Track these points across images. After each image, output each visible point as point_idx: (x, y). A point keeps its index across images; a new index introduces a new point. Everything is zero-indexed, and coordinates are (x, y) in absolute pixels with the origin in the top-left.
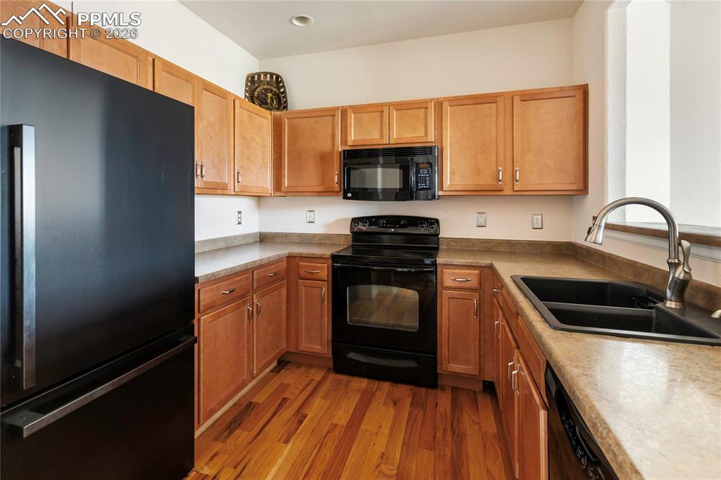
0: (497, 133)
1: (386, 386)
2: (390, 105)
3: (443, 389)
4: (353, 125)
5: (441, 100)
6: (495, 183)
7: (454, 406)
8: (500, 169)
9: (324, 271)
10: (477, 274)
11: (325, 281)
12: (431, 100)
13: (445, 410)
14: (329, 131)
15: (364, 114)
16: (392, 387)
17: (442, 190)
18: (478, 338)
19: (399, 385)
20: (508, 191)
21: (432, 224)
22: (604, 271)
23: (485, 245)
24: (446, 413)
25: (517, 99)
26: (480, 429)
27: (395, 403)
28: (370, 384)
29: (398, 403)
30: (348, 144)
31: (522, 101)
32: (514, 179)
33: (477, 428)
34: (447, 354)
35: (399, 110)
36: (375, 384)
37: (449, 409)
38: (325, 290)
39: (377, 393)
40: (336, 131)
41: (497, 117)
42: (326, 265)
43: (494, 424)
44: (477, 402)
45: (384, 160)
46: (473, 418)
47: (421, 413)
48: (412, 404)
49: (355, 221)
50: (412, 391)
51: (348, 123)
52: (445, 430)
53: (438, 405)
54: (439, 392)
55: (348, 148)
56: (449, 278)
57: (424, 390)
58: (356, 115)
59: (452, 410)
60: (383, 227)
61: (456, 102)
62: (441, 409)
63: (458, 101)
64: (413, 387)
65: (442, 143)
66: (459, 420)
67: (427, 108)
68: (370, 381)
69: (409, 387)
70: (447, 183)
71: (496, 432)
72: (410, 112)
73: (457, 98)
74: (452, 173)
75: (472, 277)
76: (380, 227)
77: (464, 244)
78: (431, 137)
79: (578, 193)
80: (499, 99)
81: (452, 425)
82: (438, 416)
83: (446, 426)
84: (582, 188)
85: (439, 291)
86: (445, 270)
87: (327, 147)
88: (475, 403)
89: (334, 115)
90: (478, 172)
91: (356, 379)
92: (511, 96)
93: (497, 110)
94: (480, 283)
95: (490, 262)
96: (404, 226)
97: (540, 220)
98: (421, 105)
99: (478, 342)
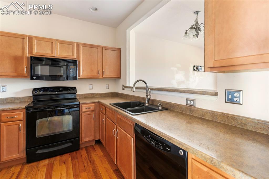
0: (98, 58)
1: (58, 158)
2: (56, 40)
3: (82, 149)
4: (36, 45)
5: (79, 43)
6: (97, 74)
7: (87, 153)
8: (99, 70)
9: (21, 116)
10: (94, 105)
11: (22, 120)
12: (75, 43)
13: (85, 155)
14: (20, 46)
15: (43, 42)
16: (61, 157)
17: (79, 76)
18: (94, 126)
19: (64, 155)
20: (101, 77)
21: (73, 89)
22: (126, 99)
23: (92, 95)
24: (85, 156)
25: (104, 49)
26: (98, 156)
27: (65, 163)
28: (50, 160)
29: (66, 162)
30: (33, 54)
31: (105, 49)
32: (103, 74)
33: (97, 156)
34: (84, 136)
35: (60, 43)
36: (52, 160)
37: (86, 155)
38: (22, 125)
39: (55, 162)
40: (25, 46)
41: (98, 53)
42: (22, 112)
43: (102, 153)
44: (94, 148)
45: (45, 63)
46: (95, 154)
47: (77, 161)
48: (72, 160)
49: (34, 90)
50: (70, 155)
51: (33, 44)
52: (87, 162)
53: (82, 155)
54: (81, 151)
55: (33, 56)
56: (84, 108)
57: (75, 152)
58: (37, 41)
59: (87, 155)
60: (51, 92)
61: (84, 45)
62: (83, 156)
63: (85, 45)
64: (70, 153)
65: (79, 59)
66: (91, 157)
67: (73, 45)
68: (49, 159)
69: (69, 154)
70: (81, 74)
71: (103, 155)
72: (66, 45)
73: (84, 44)
74: (83, 71)
75: (92, 107)
76: (49, 92)
77: (85, 96)
78: (75, 57)
79: (119, 78)
80: (98, 47)
81: (89, 160)
82: (83, 159)
83: (87, 161)
84: (120, 77)
85: (80, 113)
86: (83, 106)
87: (19, 53)
88: (94, 149)
89: (24, 39)
90: (92, 70)
91: (41, 162)
92: (102, 47)
93: (98, 51)
94: (95, 108)
95: (98, 101)
96: (62, 91)
97: (108, 87)
98: (71, 44)
99: (94, 128)
